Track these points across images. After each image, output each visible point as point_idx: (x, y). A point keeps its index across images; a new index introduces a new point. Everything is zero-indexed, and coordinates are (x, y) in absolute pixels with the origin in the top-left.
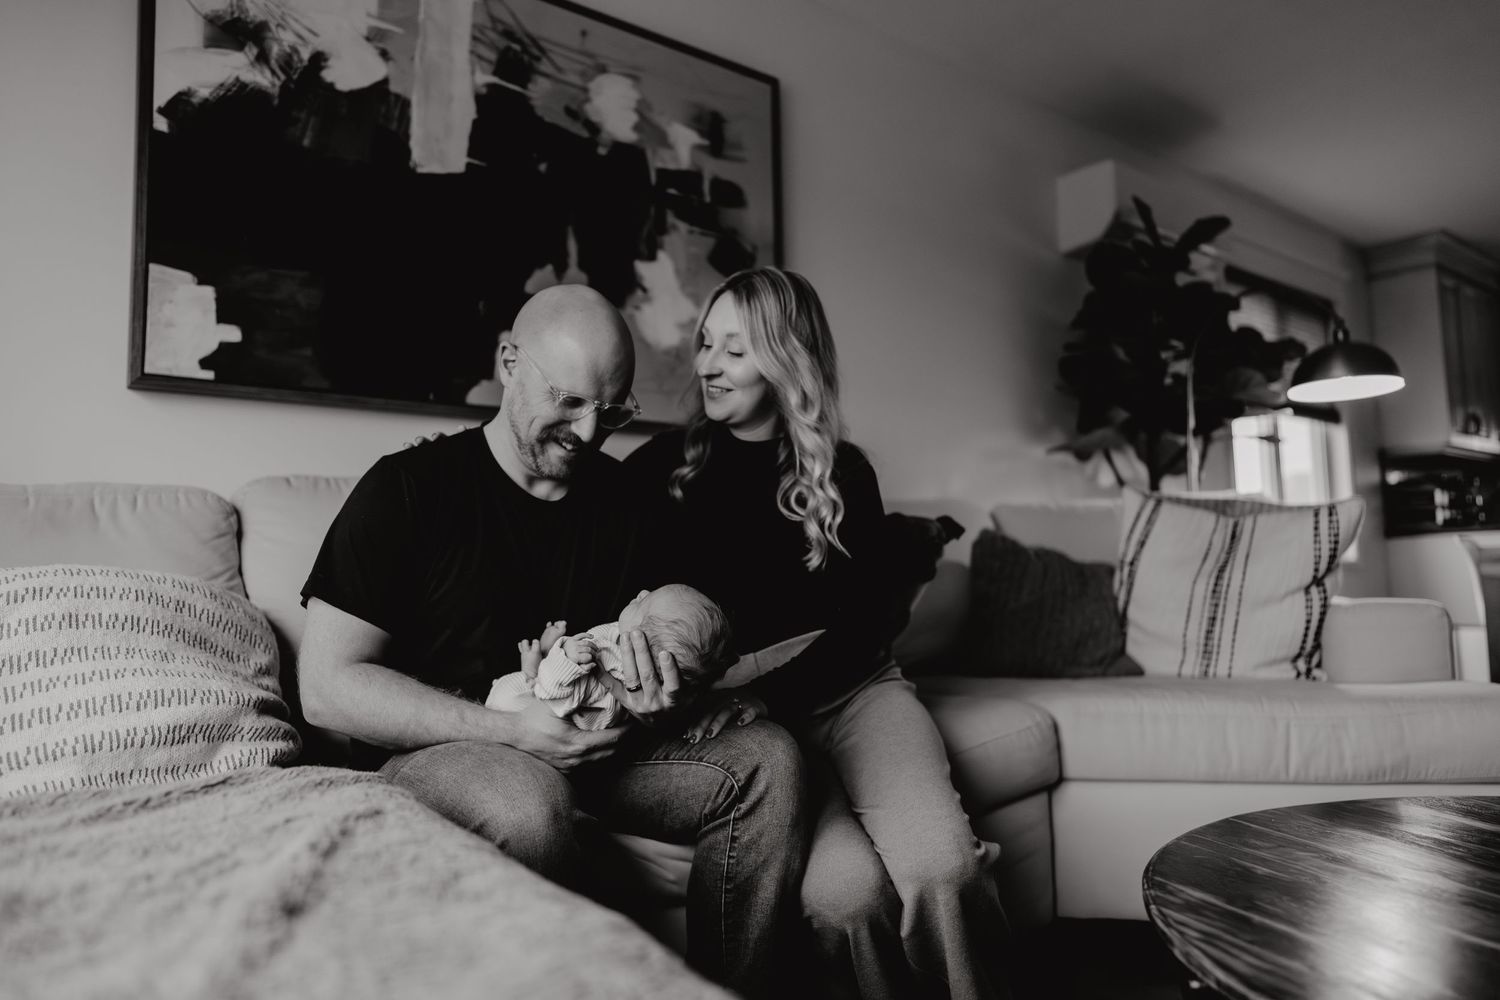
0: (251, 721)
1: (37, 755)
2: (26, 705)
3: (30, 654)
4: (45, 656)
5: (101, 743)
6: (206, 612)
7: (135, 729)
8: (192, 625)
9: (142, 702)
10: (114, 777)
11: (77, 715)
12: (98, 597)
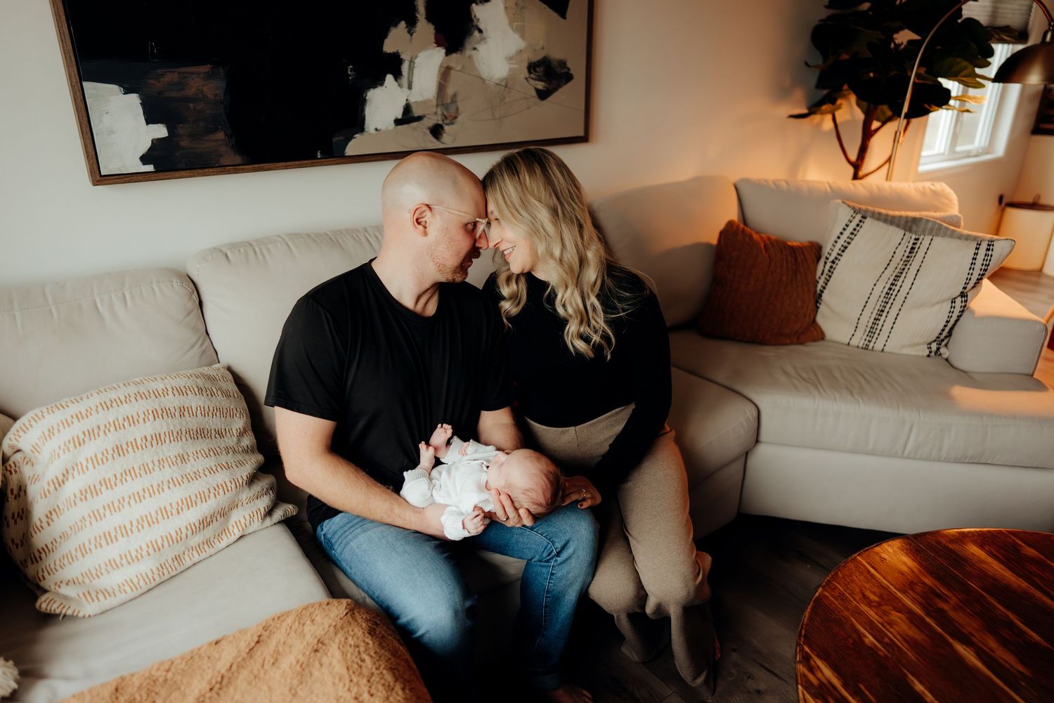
0: (246, 494)
1: (127, 560)
2: (111, 522)
3: (100, 482)
4: (110, 481)
5: (162, 545)
6: (199, 409)
7: (180, 529)
8: (192, 423)
9: (180, 509)
10: (175, 559)
11: (143, 527)
12: (130, 425)
